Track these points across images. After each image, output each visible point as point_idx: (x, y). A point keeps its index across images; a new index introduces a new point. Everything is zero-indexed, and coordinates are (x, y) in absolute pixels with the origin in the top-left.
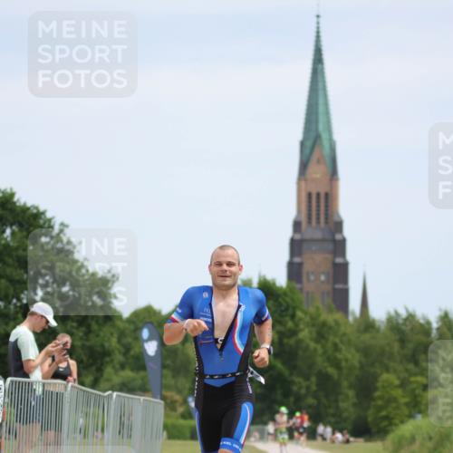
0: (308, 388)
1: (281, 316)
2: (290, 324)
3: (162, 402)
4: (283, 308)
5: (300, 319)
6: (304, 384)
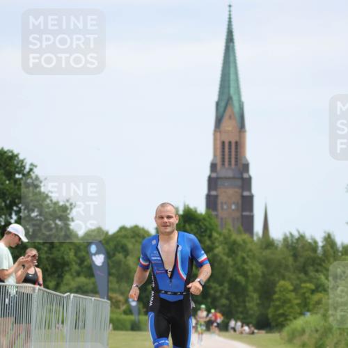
0: (222, 292)
2: (208, 242)
3: (109, 302)
4: (202, 230)
5: (216, 239)
6: (219, 288)
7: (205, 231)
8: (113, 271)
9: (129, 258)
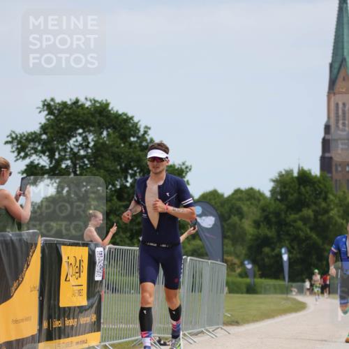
1: (316, 198)
2: (324, 205)
3: (225, 265)
4: (318, 192)
7: (320, 193)
8: (229, 234)
9: (243, 220)
